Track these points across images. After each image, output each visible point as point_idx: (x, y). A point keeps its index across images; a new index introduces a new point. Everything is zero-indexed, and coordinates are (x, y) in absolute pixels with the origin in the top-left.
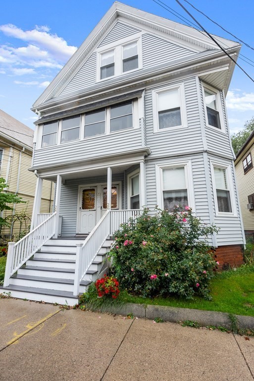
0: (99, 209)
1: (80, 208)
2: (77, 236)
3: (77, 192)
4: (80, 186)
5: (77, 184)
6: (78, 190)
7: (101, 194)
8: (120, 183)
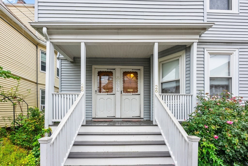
0: (118, 94)
1: (96, 91)
2: (93, 120)
3: (91, 73)
4: (94, 67)
5: (90, 64)
6: (91, 70)
7: (120, 78)
8: (142, 68)
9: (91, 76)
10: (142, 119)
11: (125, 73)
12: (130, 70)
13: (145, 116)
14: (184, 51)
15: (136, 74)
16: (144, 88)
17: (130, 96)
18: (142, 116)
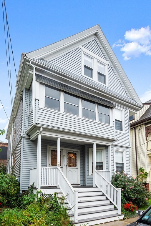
0: (65, 167)
1: (50, 164)
4: (48, 146)
5: (46, 144)
6: (47, 149)
7: (66, 156)
8: (79, 151)
9: (47, 153)
10: (79, 184)
11: (69, 153)
12: (72, 152)
13: (81, 183)
14: (105, 147)
15: (75, 154)
16: (80, 164)
17: (72, 169)
18: (79, 183)
